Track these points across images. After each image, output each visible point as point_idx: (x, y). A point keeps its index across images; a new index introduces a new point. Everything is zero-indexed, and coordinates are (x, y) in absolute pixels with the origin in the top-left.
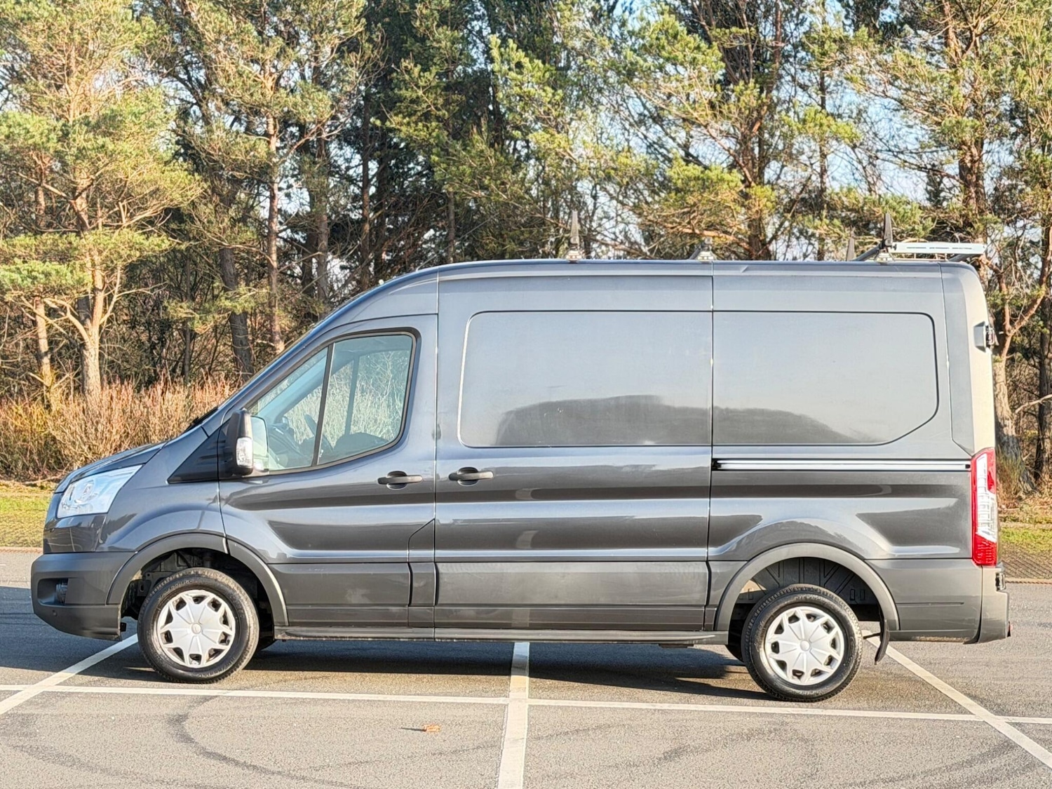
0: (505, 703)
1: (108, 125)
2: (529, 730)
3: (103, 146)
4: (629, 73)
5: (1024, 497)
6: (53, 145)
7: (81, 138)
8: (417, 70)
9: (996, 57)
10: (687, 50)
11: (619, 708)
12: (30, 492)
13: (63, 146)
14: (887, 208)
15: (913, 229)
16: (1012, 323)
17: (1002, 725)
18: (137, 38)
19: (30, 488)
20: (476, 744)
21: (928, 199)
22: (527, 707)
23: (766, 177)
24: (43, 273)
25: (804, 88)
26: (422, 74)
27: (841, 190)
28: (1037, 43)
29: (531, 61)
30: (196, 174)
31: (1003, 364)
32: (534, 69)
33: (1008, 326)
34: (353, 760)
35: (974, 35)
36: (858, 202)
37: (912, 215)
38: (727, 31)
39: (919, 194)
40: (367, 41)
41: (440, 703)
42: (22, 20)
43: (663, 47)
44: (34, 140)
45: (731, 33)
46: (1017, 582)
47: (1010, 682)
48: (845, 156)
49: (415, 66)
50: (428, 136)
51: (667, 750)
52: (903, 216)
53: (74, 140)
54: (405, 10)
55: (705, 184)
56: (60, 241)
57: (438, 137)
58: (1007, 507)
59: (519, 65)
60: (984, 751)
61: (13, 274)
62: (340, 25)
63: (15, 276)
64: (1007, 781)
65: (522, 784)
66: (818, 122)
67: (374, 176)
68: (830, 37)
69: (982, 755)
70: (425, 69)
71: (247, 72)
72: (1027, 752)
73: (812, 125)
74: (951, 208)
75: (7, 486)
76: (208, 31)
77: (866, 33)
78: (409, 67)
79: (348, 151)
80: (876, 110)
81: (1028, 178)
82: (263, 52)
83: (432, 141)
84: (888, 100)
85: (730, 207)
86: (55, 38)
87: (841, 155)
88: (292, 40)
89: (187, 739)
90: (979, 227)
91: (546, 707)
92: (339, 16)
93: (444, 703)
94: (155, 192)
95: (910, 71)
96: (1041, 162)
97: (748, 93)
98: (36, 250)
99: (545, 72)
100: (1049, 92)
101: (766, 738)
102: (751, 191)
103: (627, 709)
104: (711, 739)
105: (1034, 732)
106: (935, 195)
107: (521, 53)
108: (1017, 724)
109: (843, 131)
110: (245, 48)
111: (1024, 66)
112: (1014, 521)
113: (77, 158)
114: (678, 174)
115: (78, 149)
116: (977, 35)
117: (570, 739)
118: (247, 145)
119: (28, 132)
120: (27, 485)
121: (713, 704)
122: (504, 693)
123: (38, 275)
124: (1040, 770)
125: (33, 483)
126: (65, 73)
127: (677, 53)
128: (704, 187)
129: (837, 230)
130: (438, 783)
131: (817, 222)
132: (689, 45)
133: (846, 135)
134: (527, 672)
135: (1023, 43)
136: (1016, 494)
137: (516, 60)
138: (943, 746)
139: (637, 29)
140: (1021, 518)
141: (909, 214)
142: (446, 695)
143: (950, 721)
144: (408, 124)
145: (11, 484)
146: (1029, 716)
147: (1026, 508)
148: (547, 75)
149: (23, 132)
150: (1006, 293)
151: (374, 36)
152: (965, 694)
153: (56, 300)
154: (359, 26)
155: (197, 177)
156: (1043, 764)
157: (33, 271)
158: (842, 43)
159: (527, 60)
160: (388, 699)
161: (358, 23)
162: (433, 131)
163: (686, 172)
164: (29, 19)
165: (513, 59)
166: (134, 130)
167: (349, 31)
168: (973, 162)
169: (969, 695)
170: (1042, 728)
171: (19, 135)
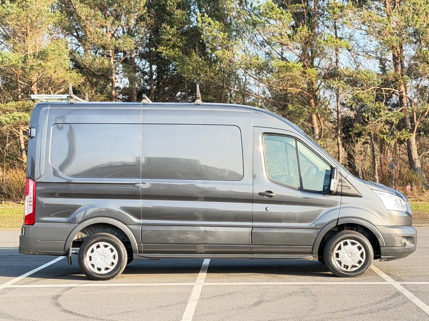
0: (194, 285)
1: (42, 55)
2: (201, 295)
3: (40, 64)
4: (254, 24)
5: (425, 191)
6: (21, 65)
7: (31, 61)
8: (169, 27)
9: (406, 11)
10: (278, 14)
11: (240, 285)
12: (17, 206)
13: (24, 65)
14: (362, 75)
15: (373, 83)
16: (417, 120)
17: (398, 286)
18: (53, 20)
19: (18, 204)
20: (177, 302)
21: (380, 71)
22: (202, 286)
23: (314, 64)
24: (18, 117)
25: (328, 27)
26: (170, 29)
27: (344, 69)
28: (422, 5)
29: (214, 22)
30: (80, 74)
31: (414, 136)
32: (215, 25)
33: (415, 121)
34: (125, 311)
35: (396, 2)
36: (351, 73)
37: (373, 77)
38: (295, 5)
39: (376, 69)
40: (148, 16)
41: (167, 286)
42: (6, 14)
43: (268, 13)
44: (12, 63)
45: (296, 6)
46: (419, 226)
47: (406, 268)
48: (346, 55)
49: (168, 26)
50: (174, 54)
51: (256, 302)
52: (369, 78)
53: (29, 62)
54: (163, 3)
55: (288, 69)
56: (25, 104)
57: (178, 54)
58: (418, 195)
59: (210, 24)
60: (387, 297)
61: (6, 118)
62: (136, 10)
63: (7, 119)
64: (394, 309)
65: (192, 318)
66: (332, 41)
67: (154, 71)
68: (337, 6)
69: (386, 298)
70: (172, 27)
71: (99, 31)
72: (405, 296)
73: (330, 42)
74: (389, 74)
75: (8, 204)
76: (82, 15)
77: (351, 4)
78: (165, 26)
79: (144, 61)
80: (357, 35)
81: (421, 60)
82: (105, 23)
83: (176, 56)
84: (362, 31)
85: (298, 78)
86: (20, 21)
87: (344, 54)
88: (117, 17)
89: (58, 305)
90: (401, 81)
91: (210, 285)
92: (136, 7)
93: (168, 286)
94: (64, 82)
95: (370, 18)
96: (426, 54)
97: (304, 31)
98: (16, 107)
99: (220, 26)
100: (428, 25)
101: (298, 295)
102: (307, 71)
103: (243, 285)
104: (275, 296)
105: (410, 288)
106: (383, 69)
107: (210, 19)
108: (404, 285)
109: (343, 44)
110: (98, 22)
111: (417, 15)
112: (421, 201)
113: (30, 69)
114: (276, 65)
115: (30, 65)
116: (397, 3)
117: (216, 299)
118: (100, 61)
119: (10, 60)
120: (17, 203)
121: (280, 282)
122: (194, 281)
123: (16, 118)
124: (409, 304)
125: (19, 202)
126: (25, 35)
127: (273, 16)
128: (287, 70)
129: (343, 85)
130: (157, 319)
131: (334, 82)
132: (278, 12)
133: (344, 46)
134: (206, 272)
135: (416, 5)
136: (421, 190)
137: (208, 22)
138: (371, 295)
139: (257, 7)
140: (423, 200)
141: (372, 77)
142: (170, 282)
143: (376, 285)
144: (166, 49)
145: (10, 203)
146: (410, 281)
147: (426, 195)
148: (221, 27)
149: (7, 60)
150: (414, 108)
151: (150, 14)
152: (386, 273)
153: (25, 127)
154: (144, 10)
155: (80, 75)
156: (411, 301)
157: (14, 116)
158: (341, 8)
159: (212, 21)
160: (146, 285)
161: (144, 9)
162: (176, 52)
163: (279, 64)
164: (9, 14)
165: (207, 21)
166: (53, 57)
167: (140, 12)
168: (398, 55)
169: (387, 274)
170: (414, 286)
171: (6, 61)
